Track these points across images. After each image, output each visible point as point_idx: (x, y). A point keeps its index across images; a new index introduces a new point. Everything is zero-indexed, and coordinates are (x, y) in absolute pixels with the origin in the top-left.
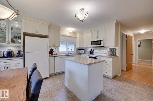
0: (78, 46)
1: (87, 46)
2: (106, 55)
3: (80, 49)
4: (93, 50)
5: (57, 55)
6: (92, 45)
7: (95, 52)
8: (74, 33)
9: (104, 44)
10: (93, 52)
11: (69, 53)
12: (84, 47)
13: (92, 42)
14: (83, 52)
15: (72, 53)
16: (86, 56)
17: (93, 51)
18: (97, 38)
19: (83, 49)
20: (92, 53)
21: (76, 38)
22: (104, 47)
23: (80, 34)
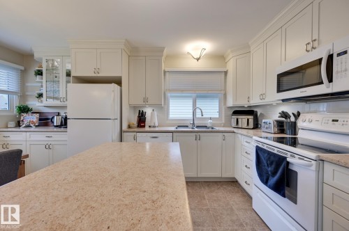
10: (295, 124)
11: (196, 123)
12: (253, 103)
15: (209, 123)
16: (248, 139)
20: (286, 127)
21: (226, 73)
23: (237, 57)
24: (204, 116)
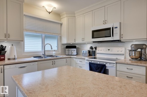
0: (65, 41)
1: (83, 39)
2: (122, 58)
3: (70, 47)
4: (96, 48)
5: (16, 61)
6: (93, 37)
7: (100, 52)
8: (58, 14)
9: (121, 35)
10: (95, 52)
11: (47, 54)
12: (77, 42)
13: (94, 32)
14: (74, 51)
16: (81, 60)
17: (94, 50)
18: (105, 22)
19: (75, 47)
20: (92, 53)
21: (61, 24)
22: (119, 41)
23: (69, 17)
24: (53, 49)
